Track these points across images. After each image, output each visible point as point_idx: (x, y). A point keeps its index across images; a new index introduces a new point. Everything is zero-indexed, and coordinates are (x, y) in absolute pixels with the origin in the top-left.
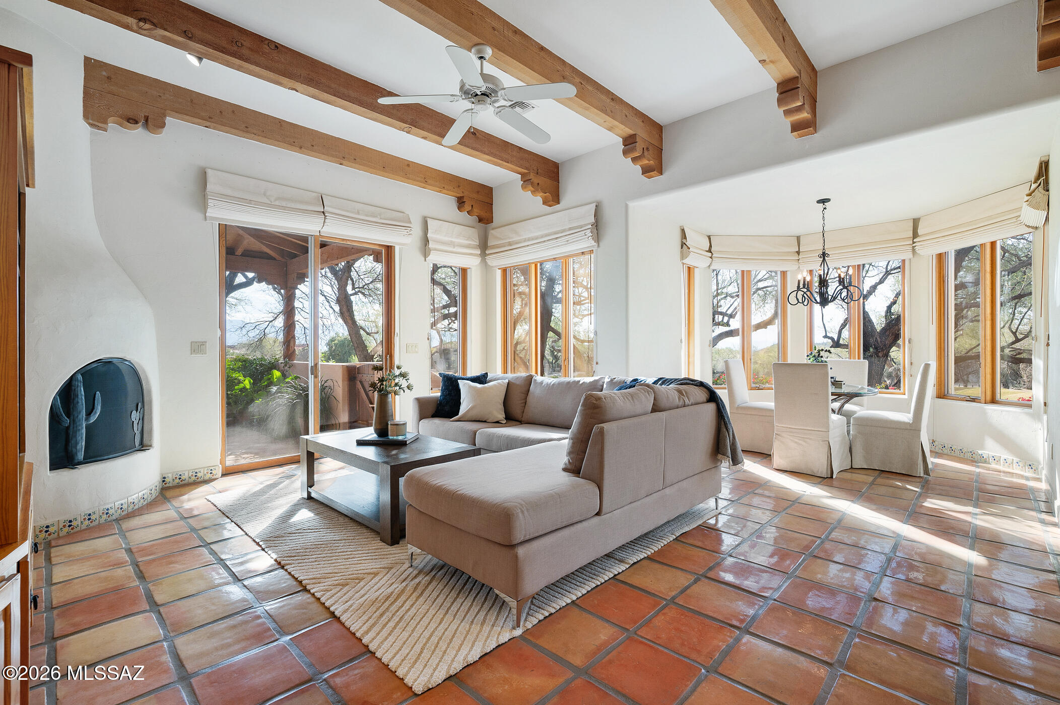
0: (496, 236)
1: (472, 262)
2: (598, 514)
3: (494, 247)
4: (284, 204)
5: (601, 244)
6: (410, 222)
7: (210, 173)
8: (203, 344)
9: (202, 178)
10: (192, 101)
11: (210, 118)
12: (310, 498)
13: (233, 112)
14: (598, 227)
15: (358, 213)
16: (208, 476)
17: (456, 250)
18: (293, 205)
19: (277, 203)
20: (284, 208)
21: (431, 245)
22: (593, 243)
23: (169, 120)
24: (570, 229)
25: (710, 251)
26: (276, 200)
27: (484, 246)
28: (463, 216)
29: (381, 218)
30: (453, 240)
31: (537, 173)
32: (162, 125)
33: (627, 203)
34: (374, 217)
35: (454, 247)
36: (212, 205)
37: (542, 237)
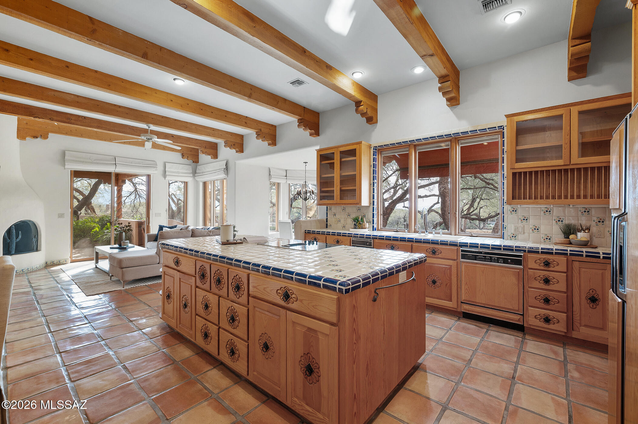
0: (200, 168)
1: (189, 180)
2: (158, 263)
3: (199, 173)
4: (98, 162)
5: (228, 176)
6: (157, 165)
7: (66, 152)
8: (63, 214)
9: (64, 154)
10: (59, 128)
11: (66, 133)
12: (96, 267)
13: (76, 130)
14: (227, 169)
15: (132, 163)
16: (65, 262)
17: (180, 175)
18: (102, 162)
19: (95, 161)
20: (98, 163)
21: (167, 173)
22: (225, 175)
23: (50, 135)
24: (219, 169)
25: (286, 176)
26: (94, 161)
27: (194, 173)
28: (185, 161)
29: (142, 164)
30: (179, 171)
31: (206, 148)
32: (47, 138)
33: (236, 161)
34: (139, 164)
35: (179, 174)
36: (67, 164)
37: (213, 171)
